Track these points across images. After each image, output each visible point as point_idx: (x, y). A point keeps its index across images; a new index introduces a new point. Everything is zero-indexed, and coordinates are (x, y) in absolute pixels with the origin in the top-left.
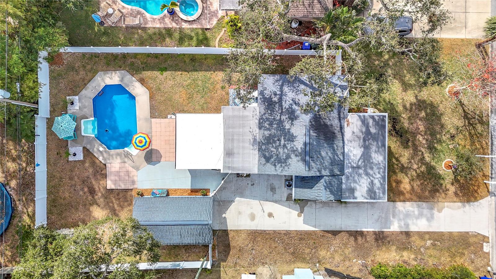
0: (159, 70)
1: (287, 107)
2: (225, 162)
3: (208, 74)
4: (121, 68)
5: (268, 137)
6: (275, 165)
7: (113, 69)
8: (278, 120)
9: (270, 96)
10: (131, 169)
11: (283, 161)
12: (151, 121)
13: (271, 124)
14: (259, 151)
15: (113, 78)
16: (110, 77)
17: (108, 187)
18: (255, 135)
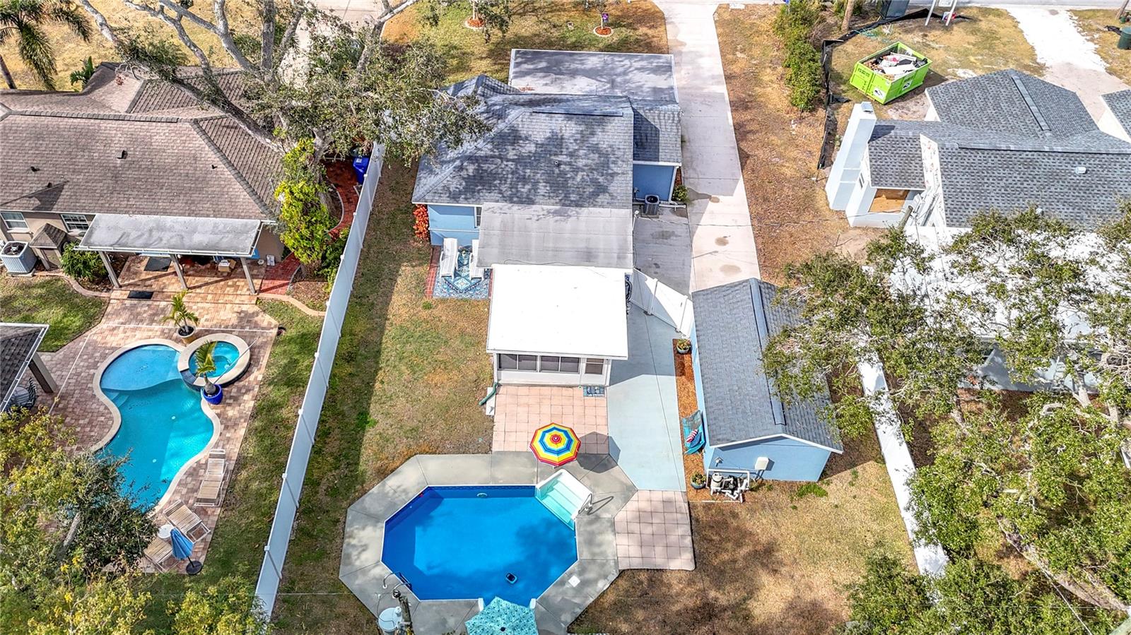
0: (364, 429)
1: (489, 146)
2: (608, 265)
3: (390, 331)
4: (338, 521)
5: (551, 187)
6: (613, 175)
7: (338, 541)
8: (516, 165)
9: (464, 178)
10: (632, 505)
11: (605, 160)
12: (498, 452)
13: (524, 180)
14: (581, 206)
15: (363, 543)
16: (360, 549)
17: (691, 567)
18: (545, 212)
